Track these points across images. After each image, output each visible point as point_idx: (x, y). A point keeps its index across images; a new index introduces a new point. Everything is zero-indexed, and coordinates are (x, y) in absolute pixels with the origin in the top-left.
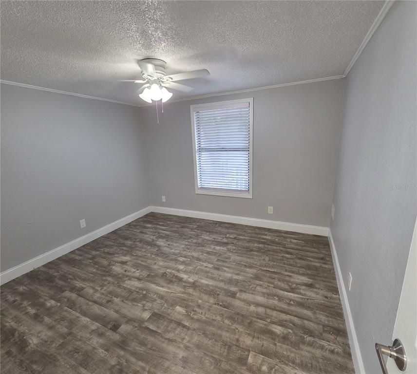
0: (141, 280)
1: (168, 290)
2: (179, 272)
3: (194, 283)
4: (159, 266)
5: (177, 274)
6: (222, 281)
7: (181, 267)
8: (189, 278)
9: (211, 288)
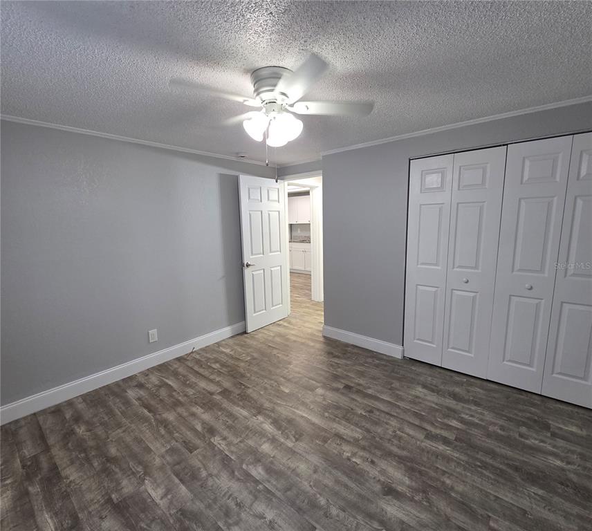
0: (335, 435)
1: (295, 410)
2: (273, 436)
3: (259, 413)
4: (307, 461)
5: (277, 433)
6: (221, 409)
7: (266, 448)
8: (262, 423)
9: (241, 403)
